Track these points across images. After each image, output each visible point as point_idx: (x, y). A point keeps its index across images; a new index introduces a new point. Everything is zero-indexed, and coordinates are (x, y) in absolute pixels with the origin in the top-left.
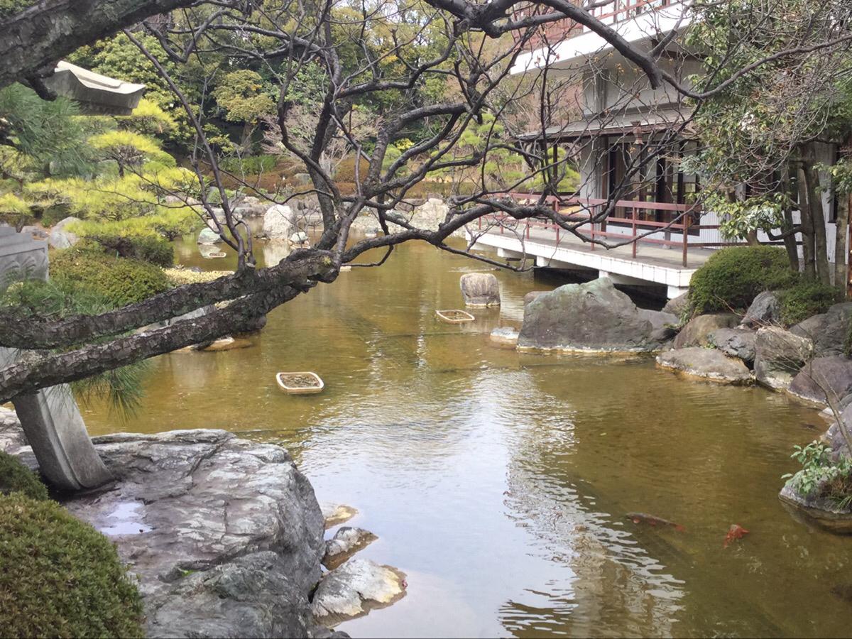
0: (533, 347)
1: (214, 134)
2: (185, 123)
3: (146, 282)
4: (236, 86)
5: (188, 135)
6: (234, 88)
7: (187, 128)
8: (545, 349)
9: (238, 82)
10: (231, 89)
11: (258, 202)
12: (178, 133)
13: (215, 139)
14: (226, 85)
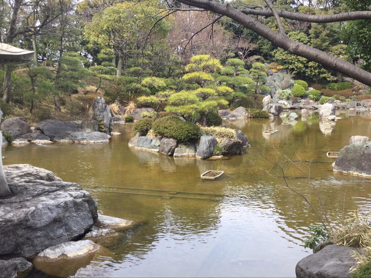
0: (340, 170)
1: (325, 73)
2: (312, 68)
3: (188, 131)
4: (335, 52)
5: (313, 73)
6: (334, 52)
7: (313, 71)
8: (344, 172)
9: (337, 50)
10: (333, 53)
11: (340, 103)
12: (309, 73)
13: (325, 75)
14: (332, 51)
